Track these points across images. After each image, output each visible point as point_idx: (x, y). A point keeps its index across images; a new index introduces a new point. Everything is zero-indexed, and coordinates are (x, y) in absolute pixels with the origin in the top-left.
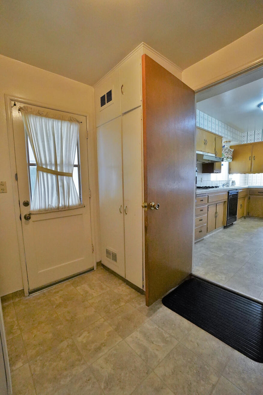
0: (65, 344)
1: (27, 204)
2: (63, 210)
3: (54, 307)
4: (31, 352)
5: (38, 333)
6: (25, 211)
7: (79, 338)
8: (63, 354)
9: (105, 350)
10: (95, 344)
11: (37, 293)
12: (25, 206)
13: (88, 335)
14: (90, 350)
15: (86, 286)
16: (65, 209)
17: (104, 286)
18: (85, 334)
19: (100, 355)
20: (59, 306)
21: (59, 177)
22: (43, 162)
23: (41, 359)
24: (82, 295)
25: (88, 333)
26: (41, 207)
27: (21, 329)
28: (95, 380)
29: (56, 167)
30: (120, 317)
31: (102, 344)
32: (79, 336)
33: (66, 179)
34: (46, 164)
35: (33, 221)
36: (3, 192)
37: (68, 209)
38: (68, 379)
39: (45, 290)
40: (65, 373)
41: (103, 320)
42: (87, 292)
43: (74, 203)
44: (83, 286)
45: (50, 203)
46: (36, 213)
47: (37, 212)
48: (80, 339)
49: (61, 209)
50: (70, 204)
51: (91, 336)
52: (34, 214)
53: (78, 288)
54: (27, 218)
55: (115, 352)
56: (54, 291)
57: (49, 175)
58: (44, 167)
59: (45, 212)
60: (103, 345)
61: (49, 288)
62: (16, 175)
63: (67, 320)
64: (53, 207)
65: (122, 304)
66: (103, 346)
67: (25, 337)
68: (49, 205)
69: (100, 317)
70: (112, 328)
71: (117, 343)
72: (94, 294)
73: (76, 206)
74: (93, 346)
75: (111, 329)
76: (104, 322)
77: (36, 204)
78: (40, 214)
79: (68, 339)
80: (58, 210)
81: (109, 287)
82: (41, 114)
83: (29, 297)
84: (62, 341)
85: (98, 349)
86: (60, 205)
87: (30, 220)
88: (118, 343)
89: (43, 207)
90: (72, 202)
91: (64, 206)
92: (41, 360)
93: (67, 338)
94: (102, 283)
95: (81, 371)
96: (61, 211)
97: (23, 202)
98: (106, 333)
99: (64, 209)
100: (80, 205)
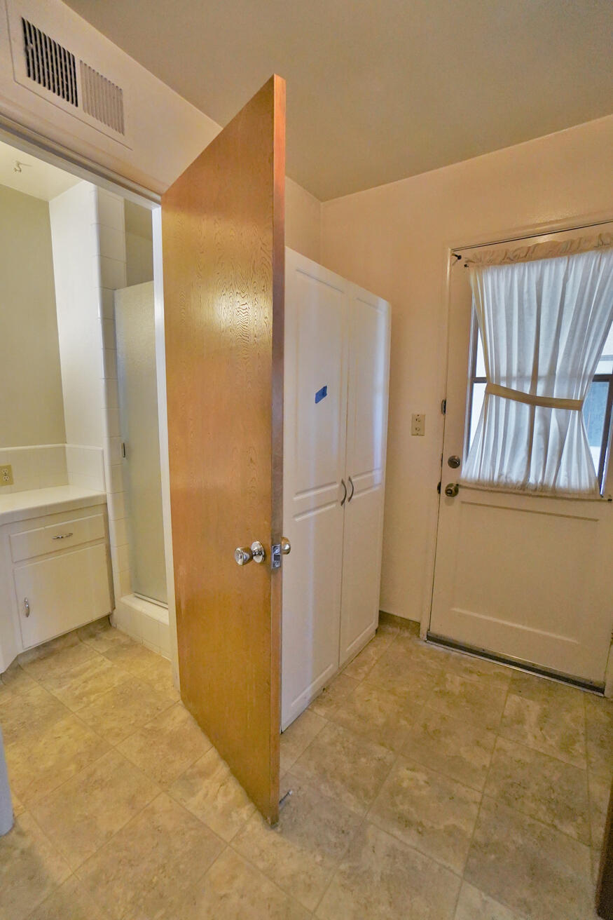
0: (380, 752)
1: (455, 463)
2: (537, 493)
3: (437, 689)
4: (343, 714)
5: (376, 701)
6: (450, 477)
7: (405, 770)
8: (363, 760)
9: (410, 839)
10: (412, 809)
11: (440, 648)
12: (451, 466)
13: (422, 783)
14: (394, 804)
15: (533, 709)
16: (543, 494)
17: (579, 748)
18: (421, 777)
19: (398, 833)
20: (443, 694)
21: (538, 409)
22: (503, 373)
23: (341, 733)
24: (503, 717)
25: (425, 782)
26: (483, 475)
27: (367, 675)
28: (347, 845)
29: (534, 387)
30: (520, 841)
31: (421, 824)
32: (408, 769)
33: (557, 414)
34: (509, 378)
35: (463, 502)
36: (417, 434)
37: (552, 495)
38: (330, 794)
39: (455, 653)
40: (338, 783)
41: (478, 797)
42: (521, 721)
43: (574, 483)
44: (530, 702)
45: (505, 470)
46: (471, 486)
47: (471, 483)
48: (404, 773)
49: (532, 490)
50: (562, 482)
51: (424, 792)
52: (466, 487)
53: (516, 698)
54: (452, 491)
55: (420, 867)
56: (468, 665)
57: (513, 404)
58: (504, 384)
59: (490, 489)
60: (420, 829)
61: (467, 655)
62: (445, 402)
63: (425, 727)
64: (511, 481)
65: (570, 829)
66: (418, 830)
67: (360, 690)
68: (500, 475)
69: (480, 788)
70: (471, 831)
71: (444, 863)
72: (530, 737)
73: (580, 492)
74: (404, 807)
75: (468, 828)
76: (475, 802)
77: (472, 469)
78: (478, 489)
79: (391, 752)
80: (523, 490)
81: (589, 763)
82: (512, 258)
83: (425, 643)
84: (383, 745)
85: (405, 822)
86: (532, 480)
87: (457, 498)
88: (445, 867)
89: (487, 475)
90: (566, 478)
91: (542, 483)
92: (339, 735)
93: (393, 750)
94: (582, 738)
95: (352, 809)
96: (530, 495)
97: (450, 458)
98: (451, 821)
99: (541, 494)
100: (593, 492)
